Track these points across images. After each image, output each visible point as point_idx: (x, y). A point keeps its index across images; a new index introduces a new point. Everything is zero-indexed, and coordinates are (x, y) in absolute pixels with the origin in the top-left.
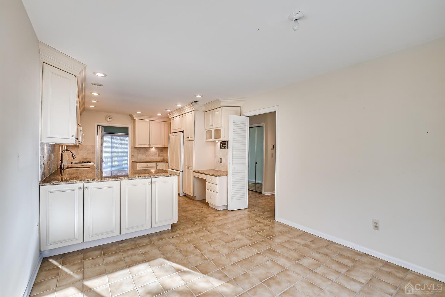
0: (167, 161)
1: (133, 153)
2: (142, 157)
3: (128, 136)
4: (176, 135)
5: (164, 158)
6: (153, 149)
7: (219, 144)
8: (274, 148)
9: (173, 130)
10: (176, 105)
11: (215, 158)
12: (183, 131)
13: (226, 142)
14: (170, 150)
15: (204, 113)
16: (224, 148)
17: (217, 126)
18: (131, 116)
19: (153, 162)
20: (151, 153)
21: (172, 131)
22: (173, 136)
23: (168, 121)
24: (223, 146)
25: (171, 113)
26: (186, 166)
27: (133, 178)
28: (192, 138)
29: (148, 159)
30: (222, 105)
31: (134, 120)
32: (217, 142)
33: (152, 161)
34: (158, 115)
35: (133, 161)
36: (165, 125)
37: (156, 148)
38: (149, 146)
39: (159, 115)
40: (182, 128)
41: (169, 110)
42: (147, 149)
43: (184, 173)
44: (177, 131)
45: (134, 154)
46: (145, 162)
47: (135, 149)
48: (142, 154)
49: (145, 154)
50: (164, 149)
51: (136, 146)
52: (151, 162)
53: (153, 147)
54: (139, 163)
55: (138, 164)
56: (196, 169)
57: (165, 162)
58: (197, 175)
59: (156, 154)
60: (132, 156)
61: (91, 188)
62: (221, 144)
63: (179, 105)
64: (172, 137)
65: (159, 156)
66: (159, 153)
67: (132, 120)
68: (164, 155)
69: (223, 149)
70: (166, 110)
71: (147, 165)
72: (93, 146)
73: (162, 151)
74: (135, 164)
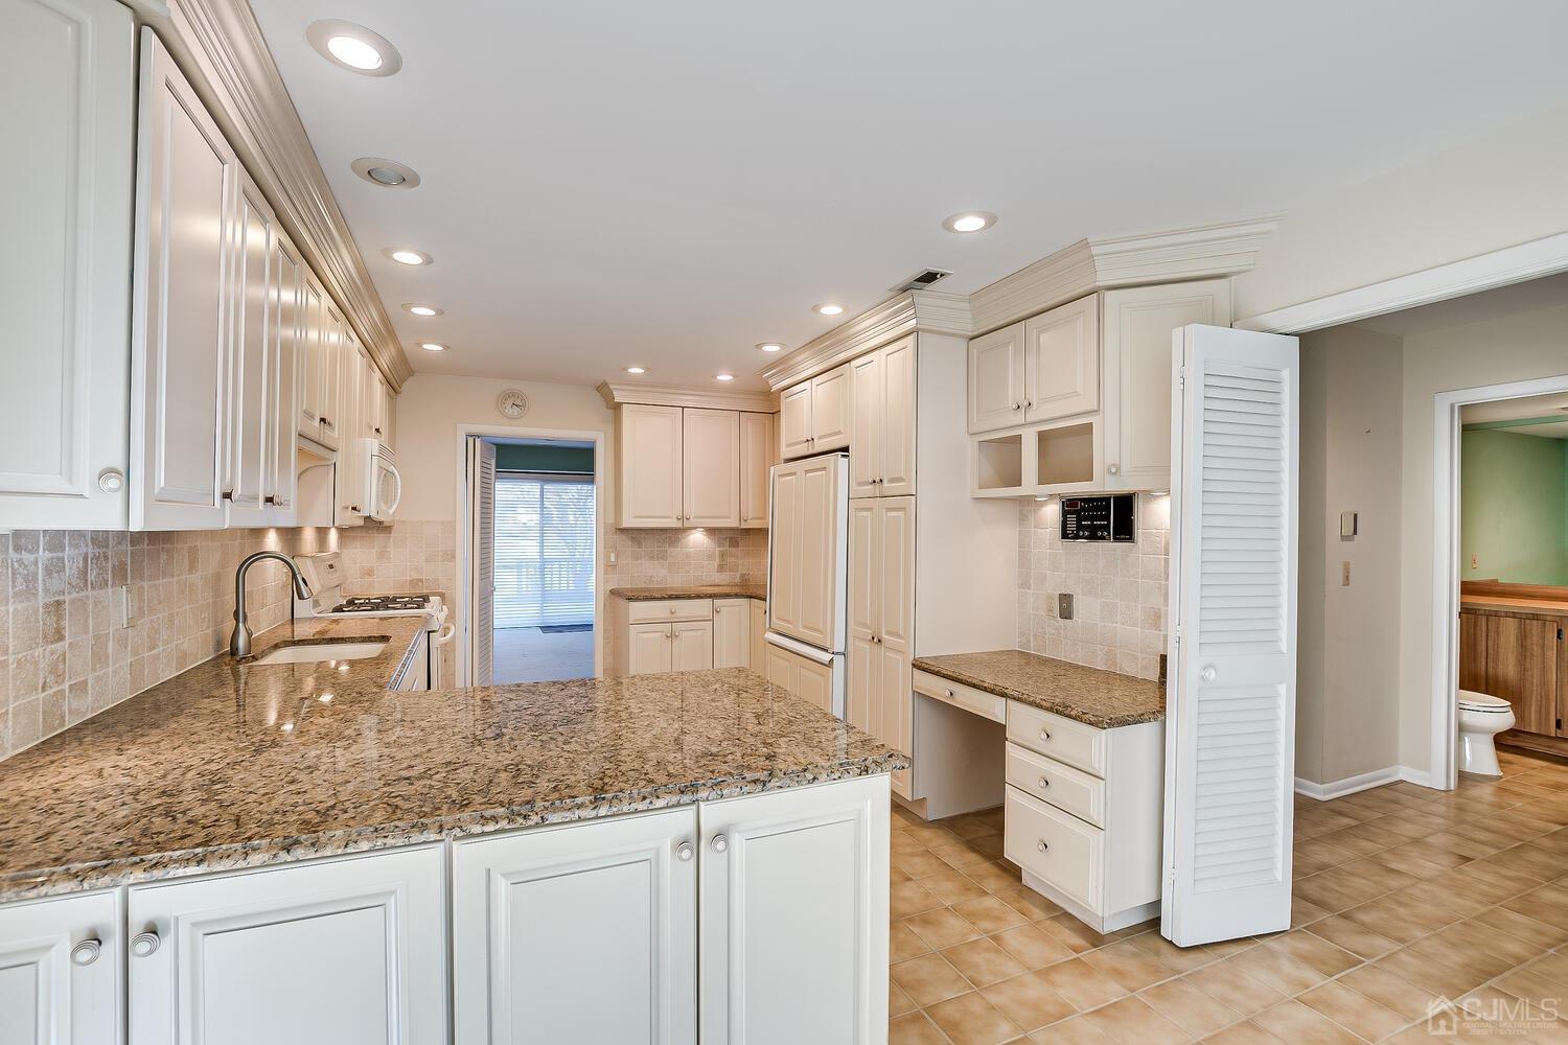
0: (759, 592)
1: (613, 555)
2: (650, 571)
3: (592, 482)
4: (807, 472)
5: (742, 576)
6: (698, 538)
7: (1052, 512)
8: (1355, 532)
9: (788, 446)
10: (816, 308)
11: (1021, 586)
12: (846, 449)
13: (1107, 499)
14: (777, 540)
15: (963, 344)
16: (1093, 537)
17: (1054, 411)
18: (603, 390)
19: (699, 597)
20: (688, 555)
21: (786, 452)
22: (795, 474)
23: (766, 406)
24: (1080, 527)
25: (782, 364)
26: (865, 626)
27: (553, 818)
28: (900, 480)
29: (676, 582)
30: (1100, 277)
31: (617, 408)
32: (1042, 504)
33: (693, 591)
34: (719, 378)
35: (612, 592)
36: (751, 429)
37: (712, 531)
38: (679, 525)
39: (725, 378)
40: (839, 433)
41: (772, 349)
42: (669, 536)
43: (850, 665)
44: (811, 452)
45: (617, 557)
46: (662, 598)
47: (622, 538)
48: (652, 558)
49: (662, 557)
50: (746, 538)
51: (626, 524)
52: (689, 597)
53: (695, 528)
54: (637, 599)
55: (633, 605)
56: (926, 651)
57: (751, 597)
58: (939, 688)
59: (711, 557)
60: (610, 568)
61: (194, 925)
62: (1065, 514)
63: (832, 310)
64: (789, 483)
65: (721, 568)
66: (722, 555)
67: (607, 408)
68: (744, 564)
69: (1082, 544)
70: (759, 346)
71: (672, 613)
72: (450, 527)
73: (734, 543)
74: (622, 602)
